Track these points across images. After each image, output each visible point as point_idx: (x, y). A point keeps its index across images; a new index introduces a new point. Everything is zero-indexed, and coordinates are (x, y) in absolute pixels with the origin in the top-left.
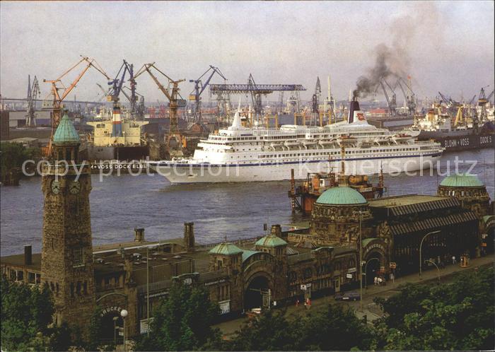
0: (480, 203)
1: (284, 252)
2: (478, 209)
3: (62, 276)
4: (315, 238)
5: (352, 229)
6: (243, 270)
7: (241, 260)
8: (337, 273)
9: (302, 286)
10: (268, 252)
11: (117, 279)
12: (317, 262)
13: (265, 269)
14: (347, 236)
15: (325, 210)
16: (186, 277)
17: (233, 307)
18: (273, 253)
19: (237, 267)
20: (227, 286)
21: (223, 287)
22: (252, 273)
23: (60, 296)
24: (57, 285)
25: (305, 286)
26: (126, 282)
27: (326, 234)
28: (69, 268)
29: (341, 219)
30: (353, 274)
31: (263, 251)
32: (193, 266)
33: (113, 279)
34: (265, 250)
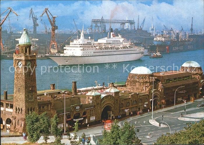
0: (199, 74)
1: (118, 95)
2: (198, 77)
3: (24, 105)
4: (129, 89)
5: (147, 85)
6: (101, 103)
7: (100, 98)
8: (140, 104)
9: (125, 110)
10: (111, 95)
11: (48, 106)
12: (132, 100)
13: (110, 102)
14: (144, 88)
15: (134, 77)
16: (77, 106)
17: (96, 119)
18: (114, 95)
19: (99, 101)
20: (94, 110)
21: (92, 110)
22: (105, 104)
23: (23, 114)
24: (21, 109)
25: (127, 110)
26: (52, 107)
27: (135, 87)
28: (26, 101)
29: (141, 80)
30: (147, 105)
31: (109, 94)
32: (80, 101)
33: (46, 106)
34: (110, 94)
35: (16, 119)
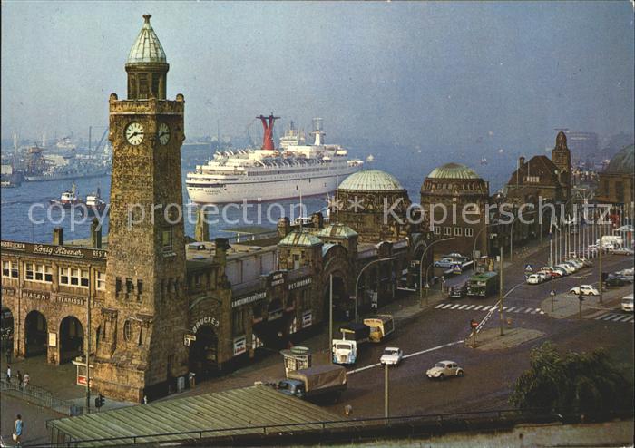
1: (354, 246)
3: (151, 269)
6: (323, 269)
7: (321, 254)
11: (209, 276)
13: (340, 267)
14: (392, 229)
17: (314, 318)
18: (347, 246)
20: (310, 290)
21: (307, 291)
22: (330, 272)
24: (140, 285)
27: (361, 227)
28: (159, 257)
29: (380, 208)
33: (204, 276)
34: (332, 243)
35: (116, 316)
